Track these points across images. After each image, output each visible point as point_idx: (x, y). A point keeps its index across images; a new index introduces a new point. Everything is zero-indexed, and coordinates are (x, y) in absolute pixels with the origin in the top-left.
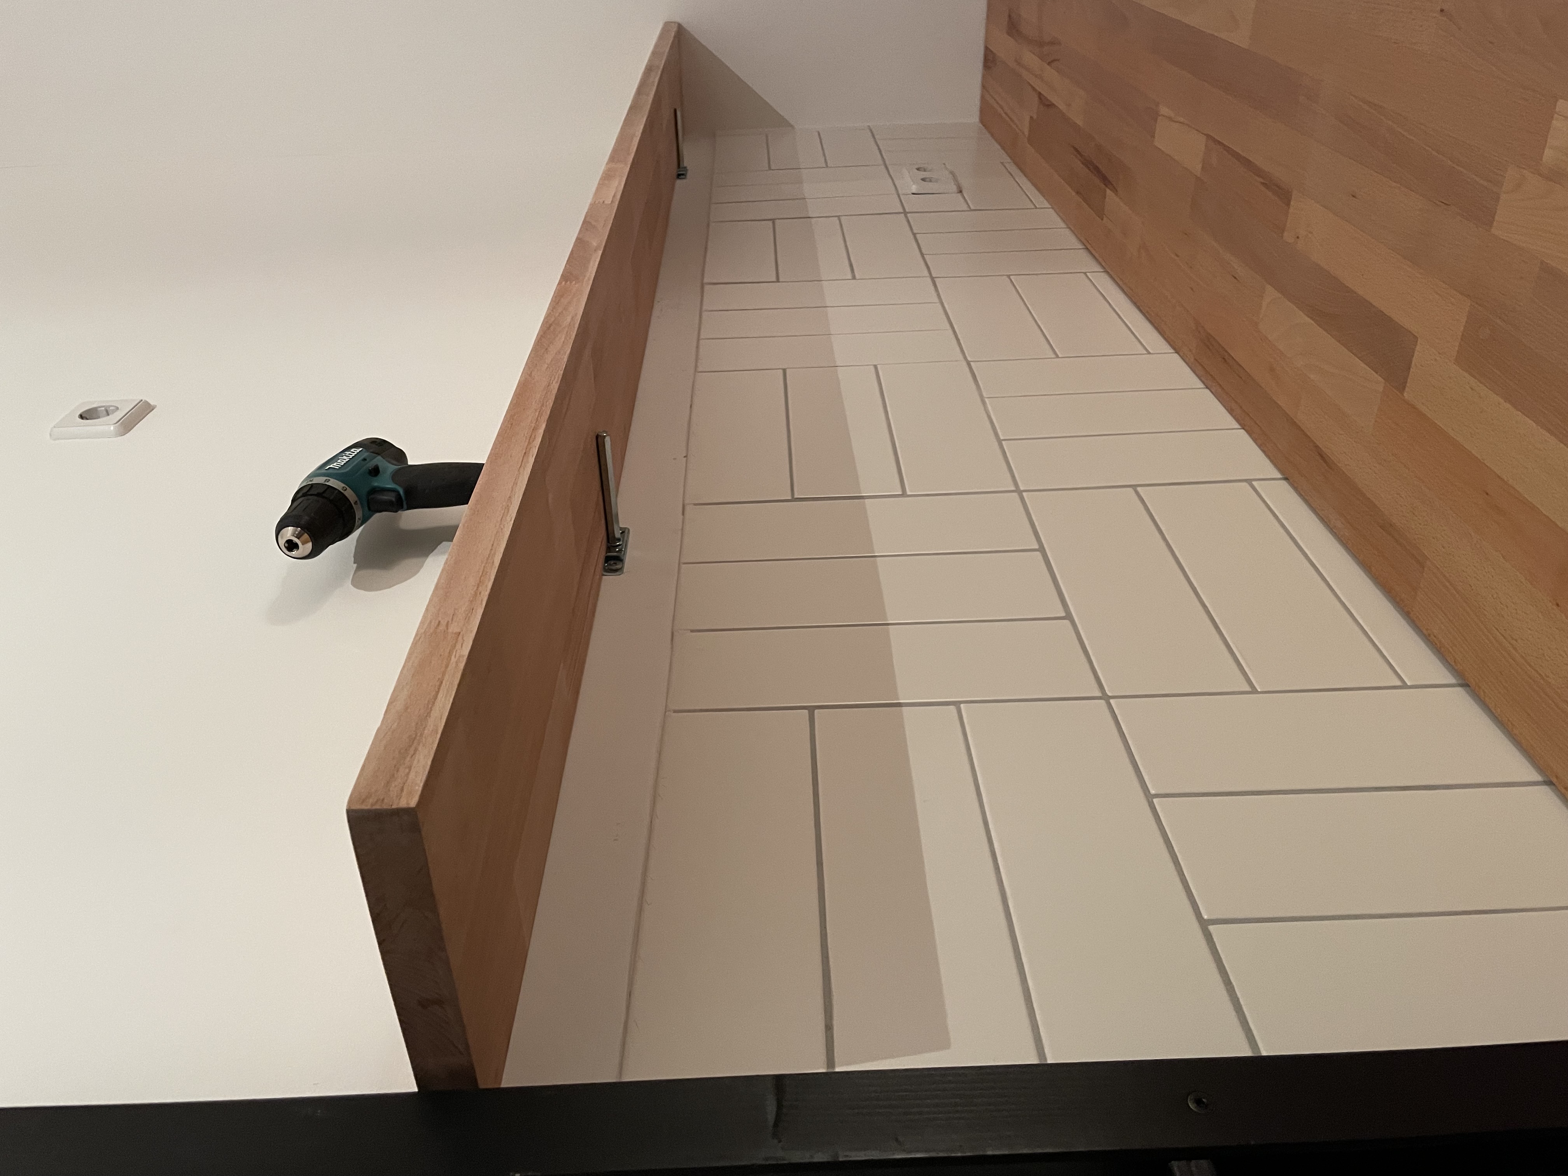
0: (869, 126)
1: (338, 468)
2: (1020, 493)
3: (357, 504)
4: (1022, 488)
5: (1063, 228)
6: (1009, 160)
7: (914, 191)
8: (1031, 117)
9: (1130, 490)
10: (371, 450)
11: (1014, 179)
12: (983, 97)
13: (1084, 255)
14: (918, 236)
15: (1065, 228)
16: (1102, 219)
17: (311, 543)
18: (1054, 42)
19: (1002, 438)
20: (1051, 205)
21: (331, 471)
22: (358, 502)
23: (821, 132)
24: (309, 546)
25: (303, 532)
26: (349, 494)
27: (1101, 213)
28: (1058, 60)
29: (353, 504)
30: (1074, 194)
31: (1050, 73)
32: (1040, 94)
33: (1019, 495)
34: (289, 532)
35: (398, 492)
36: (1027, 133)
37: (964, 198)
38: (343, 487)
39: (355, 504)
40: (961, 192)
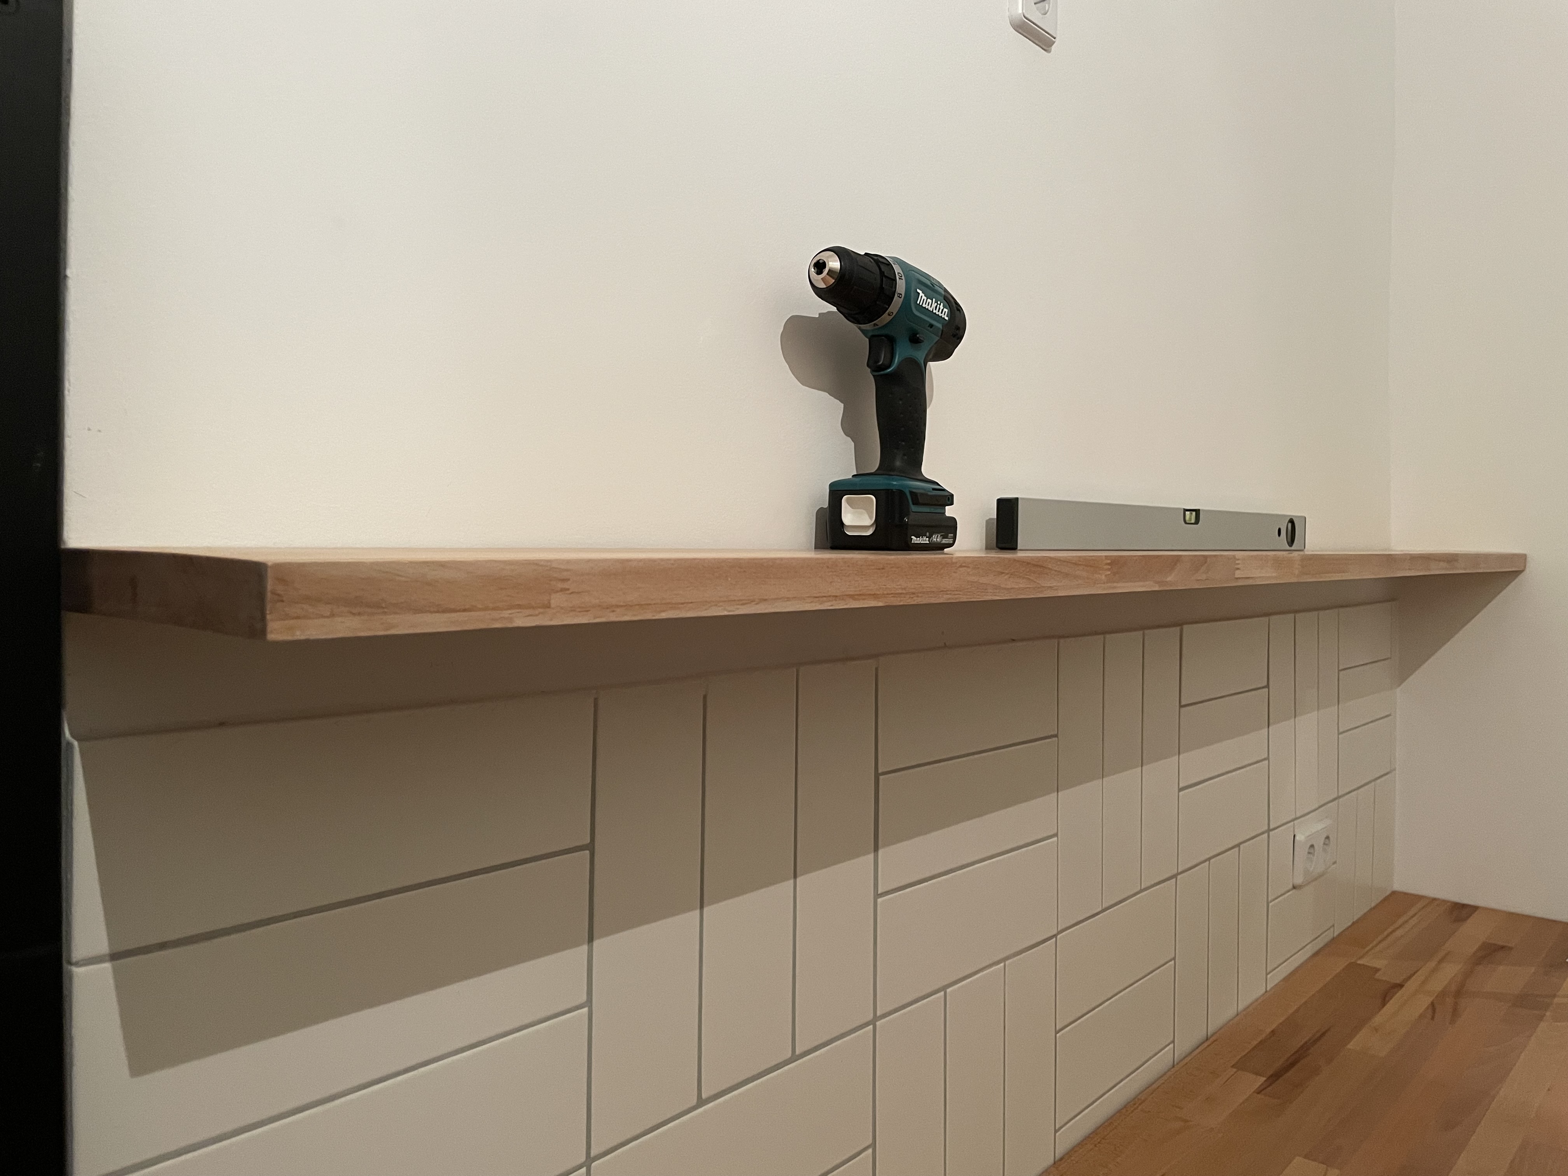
0: (1395, 770)
1: (918, 303)
2: (873, 1022)
3: (874, 326)
4: (878, 1023)
5: (1237, 1008)
6: (1336, 934)
7: (1297, 838)
8: (1377, 970)
9: (870, 1141)
10: (944, 329)
11: (1309, 943)
12: (1420, 898)
13: (1199, 1034)
14: (1237, 849)
15: (1237, 1011)
16: (1233, 1066)
17: (825, 287)
18: (1455, 1012)
19: (948, 990)
20: (1271, 989)
21: (913, 295)
22: (876, 327)
23: (1390, 717)
24: (822, 285)
25: (836, 277)
26: (885, 318)
27: (1241, 1065)
28: (1433, 1018)
29: (874, 322)
30: (1274, 1027)
31: (1424, 1002)
32: (1401, 986)
33: (870, 1021)
34: (834, 264)
35: (889, 367)
36: (1359, 962)
37: (1288, 891)
38: (892, 313)
39: (874, 324)
40: (1294, 887)
